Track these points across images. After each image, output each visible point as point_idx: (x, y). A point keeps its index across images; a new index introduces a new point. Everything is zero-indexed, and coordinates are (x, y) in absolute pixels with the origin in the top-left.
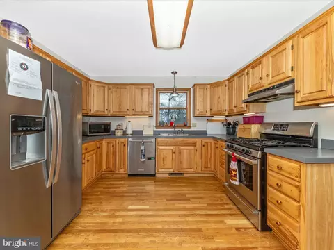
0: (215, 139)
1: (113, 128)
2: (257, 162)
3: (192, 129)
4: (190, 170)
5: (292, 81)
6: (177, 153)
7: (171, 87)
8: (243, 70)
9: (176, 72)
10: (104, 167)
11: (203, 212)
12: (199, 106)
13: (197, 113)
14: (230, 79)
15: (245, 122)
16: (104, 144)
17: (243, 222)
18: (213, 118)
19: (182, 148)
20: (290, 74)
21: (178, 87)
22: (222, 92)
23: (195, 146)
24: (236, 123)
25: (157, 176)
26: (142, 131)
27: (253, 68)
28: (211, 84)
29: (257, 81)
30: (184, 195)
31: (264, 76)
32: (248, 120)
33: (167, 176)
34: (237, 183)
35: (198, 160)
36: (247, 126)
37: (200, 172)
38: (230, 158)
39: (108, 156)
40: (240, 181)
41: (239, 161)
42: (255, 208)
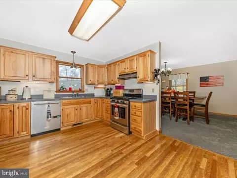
0: (101, 98)
1: (4, 93)
2: (127, 106)
3: (85, 93)
4: (87, 119)
5: (136, 73)
6: (79, 109)
7: (71, 62)
8: (116, 62)
9: (75, 52)
11: (104, 137)
12: (91, 78)
13: (90, 82)
14: (109, 65)
15: (116, 89)
17: (122, 134)
18: (98, 86)
19: (82, 105)
20: (135, 69)
21: (76, 63)
22: (104, 71)
23: (90, 103)
24: (111, 89)
25: (62, 129)
26: (43, 95)
27: (121, 62)
28: (98, 66)
29: (124, 69)
30: (89, 134)
31: (126, 68)
32: (118, 88)
33: (71, 127)
34: (118, 118)
35: (92, 112)
36: (118, 90)
37: (93, 119)
38: (113, 107)
40: (119, 117)
41: (118, 107)
42: (126, 126)
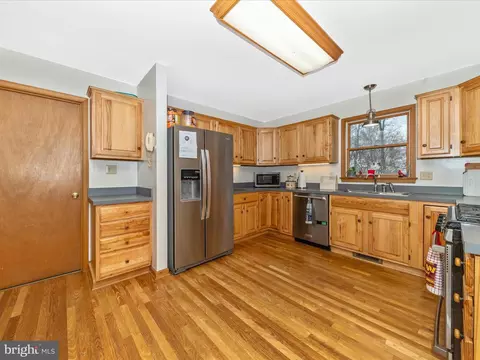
1: (283, 179)
4: (394, 257)
6: (365, 221)
7: (365, 111)
9: (373, 86)
10: (269, 223)
13: (423, 151)
16: (269, 196)
19: (376, 215)
23: (407, 215)
25: (333, 250)
26: (318, 185)
33: (350, 255)
35: (415, 244)
39: (273, 210)
